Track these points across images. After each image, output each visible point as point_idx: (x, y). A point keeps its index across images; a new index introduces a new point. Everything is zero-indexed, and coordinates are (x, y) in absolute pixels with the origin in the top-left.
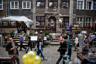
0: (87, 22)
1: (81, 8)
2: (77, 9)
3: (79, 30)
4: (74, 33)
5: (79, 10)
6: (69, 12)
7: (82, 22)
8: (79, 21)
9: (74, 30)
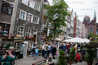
0: (27, 33)
1: (23, 18)
2: (19, 19)
3: (21, 41)
4: (17, 43)
5: (21, 20)
6: (10, 19)
7: (23, 32)
8: (20, 31)
9: (17, 41)
